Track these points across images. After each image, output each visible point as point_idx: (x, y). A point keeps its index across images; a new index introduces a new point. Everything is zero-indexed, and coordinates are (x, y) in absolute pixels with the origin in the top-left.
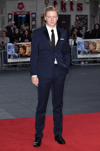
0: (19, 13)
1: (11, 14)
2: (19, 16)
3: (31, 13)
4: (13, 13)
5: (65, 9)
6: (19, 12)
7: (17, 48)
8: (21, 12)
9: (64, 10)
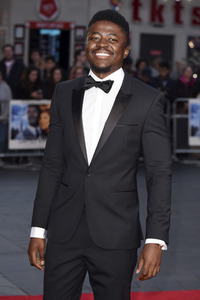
0: (43, 25)
1: (23, 26)
2: (43, 32)
3: (72, 26)
4: (28, 25)
5: (161, 20)
6: (43, 22)
7: (36, 114)
8: (50, 22)
9: (157, 22)
